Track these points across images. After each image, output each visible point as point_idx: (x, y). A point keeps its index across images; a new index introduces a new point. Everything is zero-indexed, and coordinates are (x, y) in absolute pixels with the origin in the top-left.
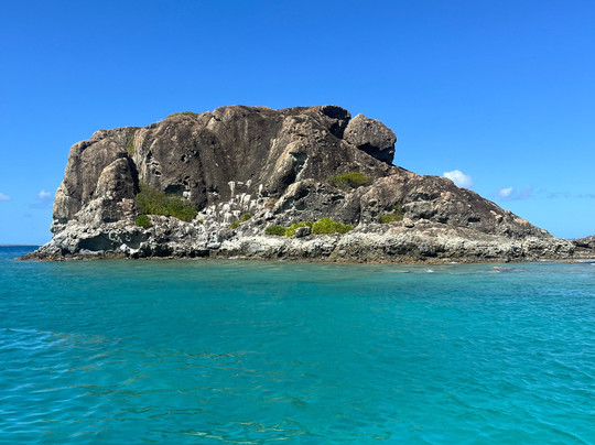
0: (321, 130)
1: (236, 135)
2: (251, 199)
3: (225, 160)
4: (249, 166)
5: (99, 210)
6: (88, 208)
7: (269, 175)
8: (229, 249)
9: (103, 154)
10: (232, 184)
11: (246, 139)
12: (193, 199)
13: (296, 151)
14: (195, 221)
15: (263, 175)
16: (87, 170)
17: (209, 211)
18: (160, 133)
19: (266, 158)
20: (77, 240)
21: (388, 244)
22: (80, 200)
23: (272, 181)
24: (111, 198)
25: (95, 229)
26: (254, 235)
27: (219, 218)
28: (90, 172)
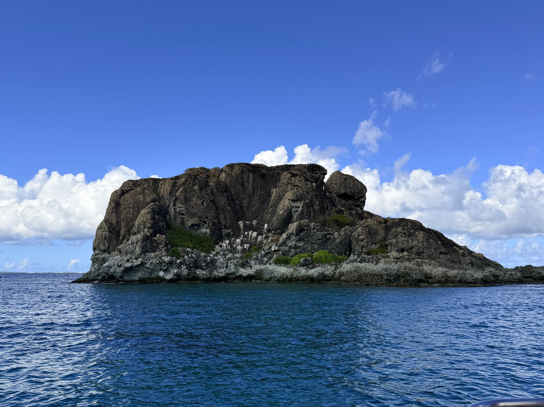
0: (312, 182)
1: (243, 185)
2: (258, 235)
3: (235, 204)
4: (254, 209)
5: (139, 243)
6: (130, 242)
7: (272, 216)
8: (244, 275)
9: (139, 198)
10: (241, 223)
11: (251, 189)
12: (211, 235)
13: (293, 198)
14: (214, 253)
15: (267, 217)
16: (125, 212)
17: (224, 244)
18: (184, 184)
19: (268, 204)
20: (122, 269)
21: (384, 272)
22: (119, 236)
23: (275, 220)
24: (148, 234)
25: (136, 259)
26: (265, 264)
27: (233, 250)
28: (127, 213)
